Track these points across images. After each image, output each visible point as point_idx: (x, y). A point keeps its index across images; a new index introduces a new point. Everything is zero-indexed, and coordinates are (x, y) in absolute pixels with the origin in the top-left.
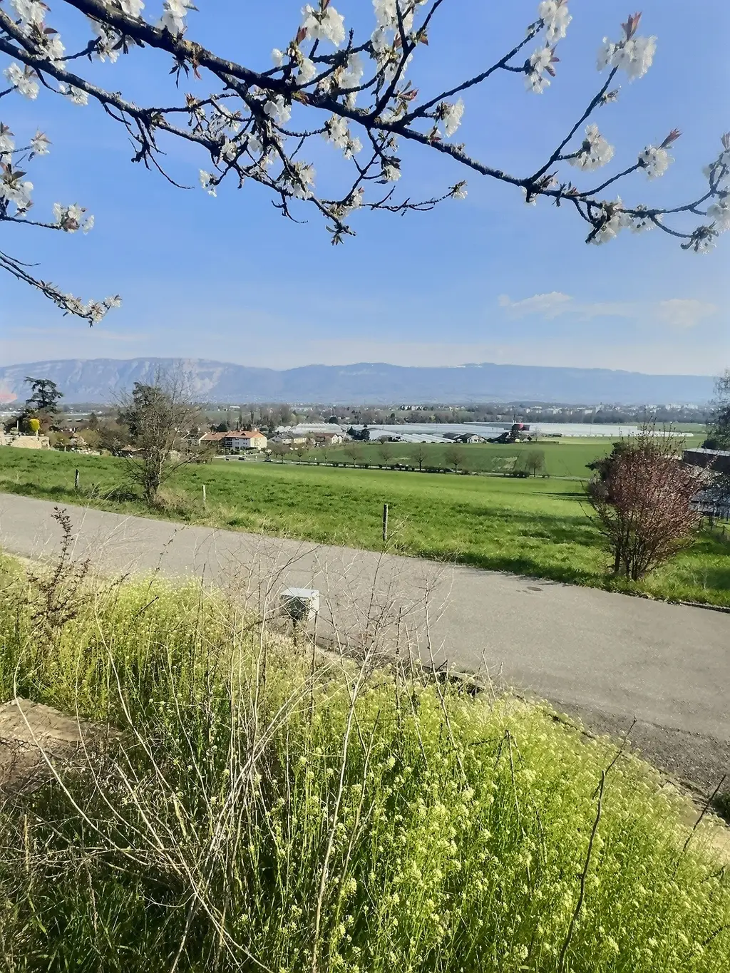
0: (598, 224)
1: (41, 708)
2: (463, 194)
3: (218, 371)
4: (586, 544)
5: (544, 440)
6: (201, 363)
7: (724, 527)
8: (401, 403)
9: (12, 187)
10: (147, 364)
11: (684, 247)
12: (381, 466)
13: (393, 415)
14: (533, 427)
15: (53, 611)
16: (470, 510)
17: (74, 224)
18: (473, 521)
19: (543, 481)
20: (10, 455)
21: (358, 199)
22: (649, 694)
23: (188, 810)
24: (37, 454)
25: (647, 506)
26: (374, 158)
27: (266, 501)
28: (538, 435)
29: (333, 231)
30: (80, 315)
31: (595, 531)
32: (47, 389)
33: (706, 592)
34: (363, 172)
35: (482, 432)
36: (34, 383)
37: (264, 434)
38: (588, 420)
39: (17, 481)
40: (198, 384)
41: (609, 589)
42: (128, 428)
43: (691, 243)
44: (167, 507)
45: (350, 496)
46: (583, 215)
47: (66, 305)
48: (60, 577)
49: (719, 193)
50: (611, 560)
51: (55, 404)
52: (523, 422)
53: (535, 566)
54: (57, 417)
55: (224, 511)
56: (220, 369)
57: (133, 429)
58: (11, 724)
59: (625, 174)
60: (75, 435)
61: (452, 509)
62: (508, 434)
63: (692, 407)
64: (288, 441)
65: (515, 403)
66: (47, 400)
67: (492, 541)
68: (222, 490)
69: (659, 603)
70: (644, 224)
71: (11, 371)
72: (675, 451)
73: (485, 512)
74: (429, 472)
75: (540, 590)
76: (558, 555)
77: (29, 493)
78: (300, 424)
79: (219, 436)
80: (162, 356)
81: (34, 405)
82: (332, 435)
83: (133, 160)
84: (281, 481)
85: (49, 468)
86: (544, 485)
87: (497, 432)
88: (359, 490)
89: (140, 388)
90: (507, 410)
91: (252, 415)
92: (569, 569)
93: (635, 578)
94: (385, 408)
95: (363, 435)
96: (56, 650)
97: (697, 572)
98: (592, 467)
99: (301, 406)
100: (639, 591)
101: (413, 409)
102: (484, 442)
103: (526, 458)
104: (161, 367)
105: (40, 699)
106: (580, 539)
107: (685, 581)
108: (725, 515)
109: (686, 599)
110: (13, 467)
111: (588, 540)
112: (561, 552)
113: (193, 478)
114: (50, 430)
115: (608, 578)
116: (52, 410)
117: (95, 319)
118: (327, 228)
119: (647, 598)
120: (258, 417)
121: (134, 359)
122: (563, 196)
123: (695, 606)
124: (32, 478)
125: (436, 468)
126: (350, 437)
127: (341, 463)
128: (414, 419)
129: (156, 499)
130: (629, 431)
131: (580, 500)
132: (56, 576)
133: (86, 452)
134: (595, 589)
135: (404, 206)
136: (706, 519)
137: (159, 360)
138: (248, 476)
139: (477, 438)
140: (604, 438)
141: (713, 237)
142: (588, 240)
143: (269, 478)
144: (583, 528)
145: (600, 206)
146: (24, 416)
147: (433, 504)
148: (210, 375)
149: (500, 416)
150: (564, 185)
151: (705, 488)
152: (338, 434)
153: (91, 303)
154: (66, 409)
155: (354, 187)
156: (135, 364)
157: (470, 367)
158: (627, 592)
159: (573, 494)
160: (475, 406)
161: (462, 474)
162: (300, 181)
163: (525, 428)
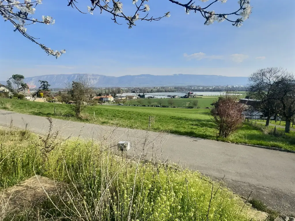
0: (208, 18)
1: (44, 178)
2: (169, 15)
3: (98, 77)
4: (211, 128)
5: (198, 97)
6: (93, 75)
7: (252, 122)
8: (155, 86)
9: (29, 9)
10: (76, 76)
11: (233, 25)
12: (148, 106)
13: (152, 90)
14: (194, 93)
15: (47, 148)
16: (176, 118)
17: (49, 22)
18: (177, 121)
19: (198, 109)
20: (34, 104)
21: (137, 17)
22: (230, 171)
23: (89, 205)
24: (42, 103)
25: (228, 115)
26: (141, 4)
27: (113, 116)
28: (196, 95)
29: (129, 24)
30: (53, 55)
31: (214, 124)
32: (45, 84)
33: (247, 140)
34: (138, 8)
35: (179, 95)
36: (41, 82)
37: (113, 96)
38: (211, 91)
39: (36, 111)
40: (92, 81)
41: (218, 140)
42: (70, 95)
43: (235, 23)
44: (83, 118)
45: (139, 114)
46: (203, 16)
47: (48, 52)
48: (49, 138)
49: (243, 8)
50: (218, 132)
51: (48, 88)
52: (191, 91)
53: (195, 134)
54: (49, 92)
55: (100, 119)
56: (99, 77)
57: (72, 96)
58: (34, 183)
59: (215, 2)
60: (54, 98)
61: (170, 118)
62: (187, 95)
63: (242, 86)
64: (120, 98)
65: (189, 86)
66: (45, 87)
67: (182, 127)
68: (100, 113)
69: (233, 144)
70: (221, 19)
71: (34, 78)
72: (237, 98)
73: (180, 119)
74: (163, 107)
75: (197, 141)
76: (202, 131)
77: (40, 115)
78: (124, 93)
79: (99, 97)
80: (81, 73)
81: (42, 88)
82: (133, 96)
83: (68, 5)
84: (118, 111)
85: (46, 108)
86: (198, 111)
87: (183, 95)
88: (142, 113)
89: (74, 83)
90: (186, 88)
91: (109, 91)
92: (206, 135)
93: (225, 137)
94: (150, 88)
95: (143, 96)
96: (48, 160)
97: (244, 135)
98: (212, 105)
99: (124, 88)
100: (227, 140)
101: (158, 88)
102: (180, 98)
103: (193, 102)
104: (80, 76)
105: (43, 175)
106: (209, 126)
107: (240, 137)
108: (252, 118)
109: (241, 143)
110: (35, 107)
111: (211, 126)
112: (203, 130)
113: (91, 110)
114: (47, 96)
115: (217, 137)
116: (47, 90)
117: (58, 56)
118: (127, 23)
119: (229, 142)
120: (111, 91)
121: (72, 74)
122: (197, 10)
123: (244, 145)
124: (41, 111)
125: (165, 106)
126: (139, 97)
127: (136, 105)
128: (158, 91)
129: (80, 116)
130: (223, 94)
131: (209, 115)
132: (48, 137)
133: (58, 103)
134: (213, 140)
135: (151, 19)
136: (247, 120)
137: (80, 75)
138: (108, 109)
139: (177, 97)
140: (216, 96)
141: (242, 22)
142: (205, 24)
143: (114, 110)
144: (210, 123)
145: (208, 13)
146: (38, 92)
147: (165, 117)
148: (96, 79)
149: (184, 90)
150: (197, 6)
151: (246, 110)
152: (135, 96)
153: (56, 51)
154: (52, 90)
155: (136, 13)
156: (73, 76)
157: (175, 75)
158: (223, 141)
159: (207, 113)
160: (177, 87)
161: (173, 108)
162: (118, 7)
163: (192, 94)
